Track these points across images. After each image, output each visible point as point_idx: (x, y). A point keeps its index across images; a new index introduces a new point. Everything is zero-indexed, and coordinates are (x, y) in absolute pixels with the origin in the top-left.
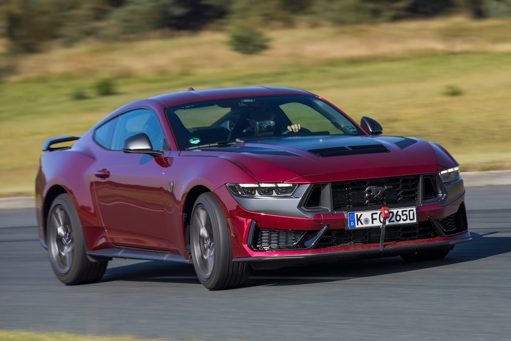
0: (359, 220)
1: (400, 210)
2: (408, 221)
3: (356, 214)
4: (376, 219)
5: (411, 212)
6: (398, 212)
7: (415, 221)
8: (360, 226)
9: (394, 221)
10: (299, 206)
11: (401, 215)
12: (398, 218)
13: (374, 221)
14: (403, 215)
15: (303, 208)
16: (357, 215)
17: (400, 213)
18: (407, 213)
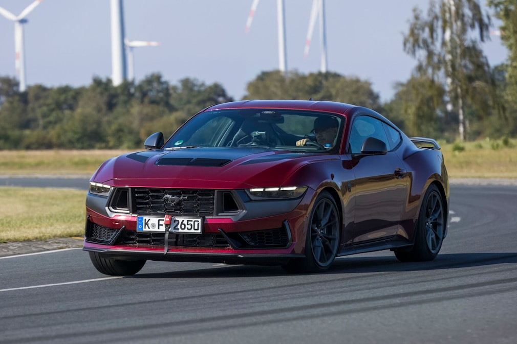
0: (146, 224)
1: (186, 220)
2: (192, 231)
3: (144, 218)
4: (162, 225)
5: (196, 223)
6: (183, 221)
7: (199, 231)
8: (147, 229)
9: (178, 229)
10: (107, 206)
11: (186, 224)
12: (183, 227)
13: (160, 227)
14: (188, 224)
15: (110, 207)
16: (145, 220)
18: (192, 223)
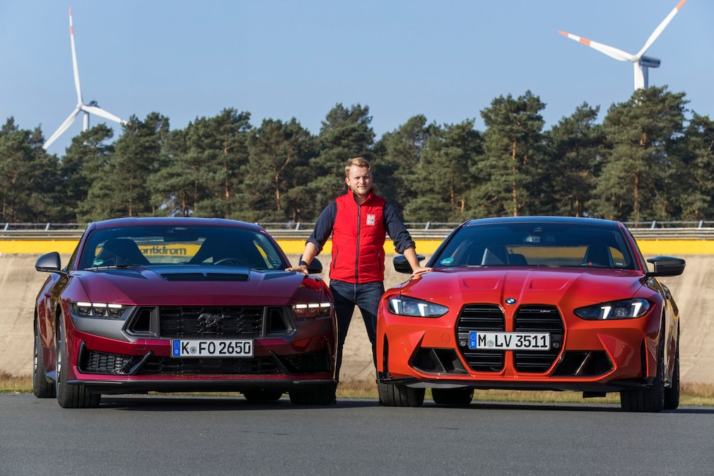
0: (184, 348)
1: (234, 342)
2: (243, 354)
3: (181, 341)
4: (204, 349)
5: (247, 345)
6: (231, 343)
7: (251, 354)
8: (185, 354)
9: (225, 353)
10: (124, 328)
11: (234, 346)
12: (231, 350)
13: (202, 351)
14: (236, 347)
15: (128, 331)
16: (183, 343)
17: (233, 345)
18: (242, 345)
